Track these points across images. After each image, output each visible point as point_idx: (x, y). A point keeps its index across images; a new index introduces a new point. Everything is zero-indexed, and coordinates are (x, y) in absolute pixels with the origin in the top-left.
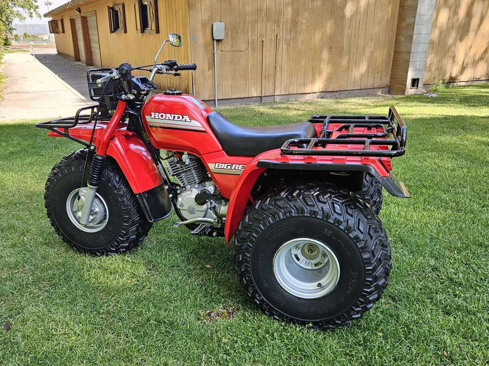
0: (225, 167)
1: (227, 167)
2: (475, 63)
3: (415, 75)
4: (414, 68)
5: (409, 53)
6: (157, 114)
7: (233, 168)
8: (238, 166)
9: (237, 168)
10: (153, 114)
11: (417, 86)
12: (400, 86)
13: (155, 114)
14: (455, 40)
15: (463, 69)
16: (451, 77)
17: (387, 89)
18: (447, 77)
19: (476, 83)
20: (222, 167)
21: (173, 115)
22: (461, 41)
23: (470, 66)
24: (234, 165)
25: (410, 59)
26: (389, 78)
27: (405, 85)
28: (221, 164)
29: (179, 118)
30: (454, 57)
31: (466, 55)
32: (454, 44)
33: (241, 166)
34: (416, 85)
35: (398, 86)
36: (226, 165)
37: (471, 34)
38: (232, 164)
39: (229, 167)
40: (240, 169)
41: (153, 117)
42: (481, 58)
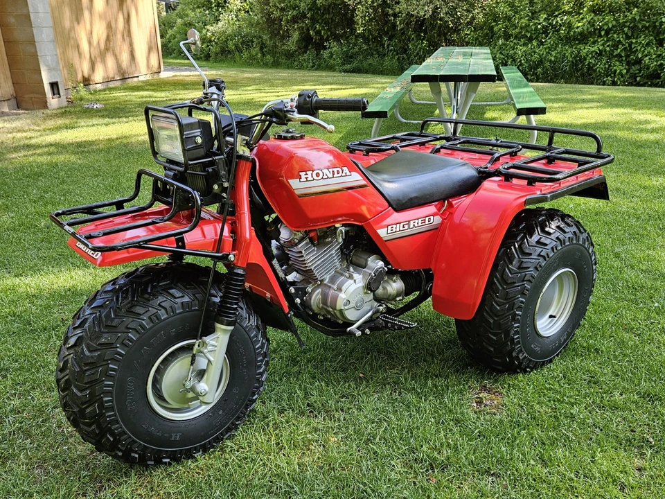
0: (401, 229)
1: (404, 227)
2: (102, 55)
3: (51, 77)
4: (47, 66)
5: (32, 42)
6: (309, 173)
7: (412, 226)
8: (416, 221)
9: (416, 225)
10: (302, 174)
11: (59, 94)
12: (36, 95)
13: (306, 174)
14: (72, 22)
15: (93, 65)
16: (84, 77)
17: (13, 102)
18: (80, 77)
19: (112, 85)
20: (398, 230)
21: (331, 170)
22: (78, 23)
23: (99, 59)
24: (412, 222)
25: (36, 52)
26: (10, 83)
27: (44, 94)
28: (394, 226)
29: (338, 172)
30: (78, 47)
31: (90, 43)
32: (72, 28)
33: (420, 220)
34: (56, 92)
35: (32, 95)
36: (402, 225)
37: (86, 14)
38: (409, 221)
39: (406, 227)
40: (420, 224)
41: (303, 179)
42: (107, 49)
